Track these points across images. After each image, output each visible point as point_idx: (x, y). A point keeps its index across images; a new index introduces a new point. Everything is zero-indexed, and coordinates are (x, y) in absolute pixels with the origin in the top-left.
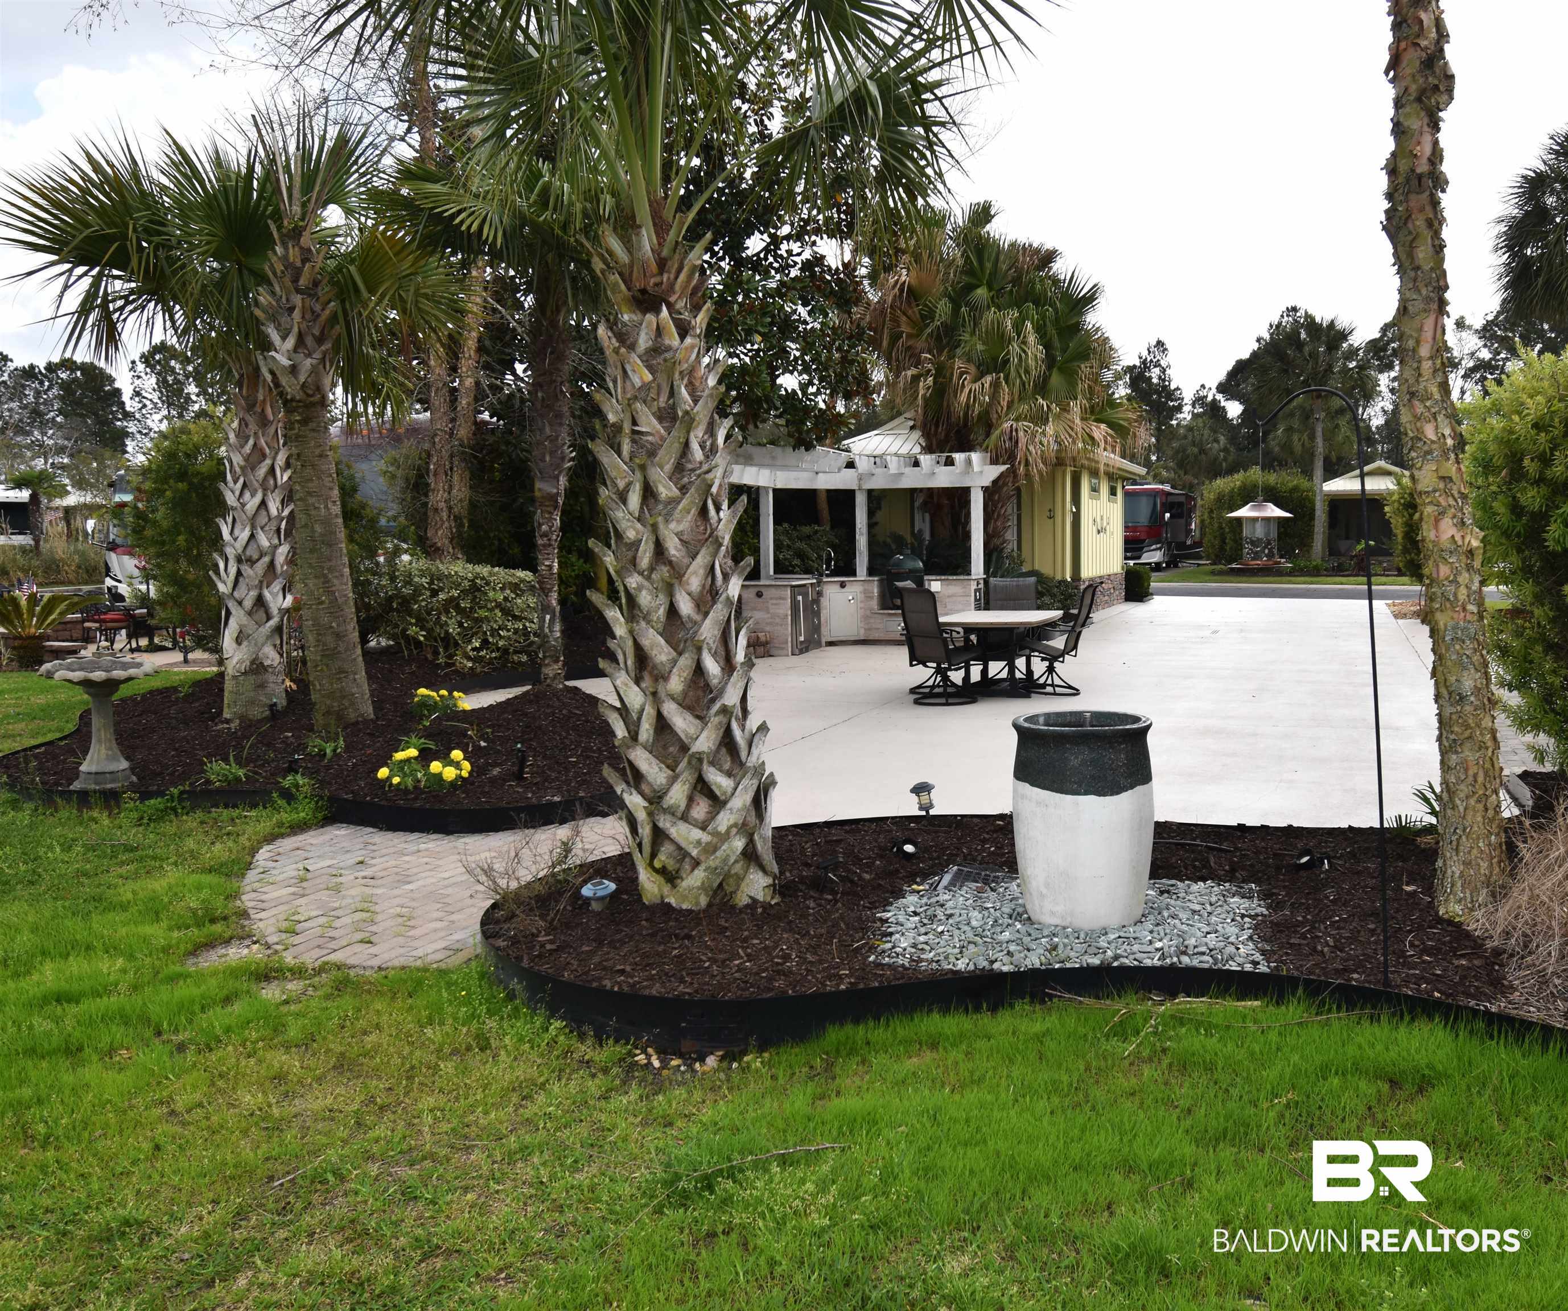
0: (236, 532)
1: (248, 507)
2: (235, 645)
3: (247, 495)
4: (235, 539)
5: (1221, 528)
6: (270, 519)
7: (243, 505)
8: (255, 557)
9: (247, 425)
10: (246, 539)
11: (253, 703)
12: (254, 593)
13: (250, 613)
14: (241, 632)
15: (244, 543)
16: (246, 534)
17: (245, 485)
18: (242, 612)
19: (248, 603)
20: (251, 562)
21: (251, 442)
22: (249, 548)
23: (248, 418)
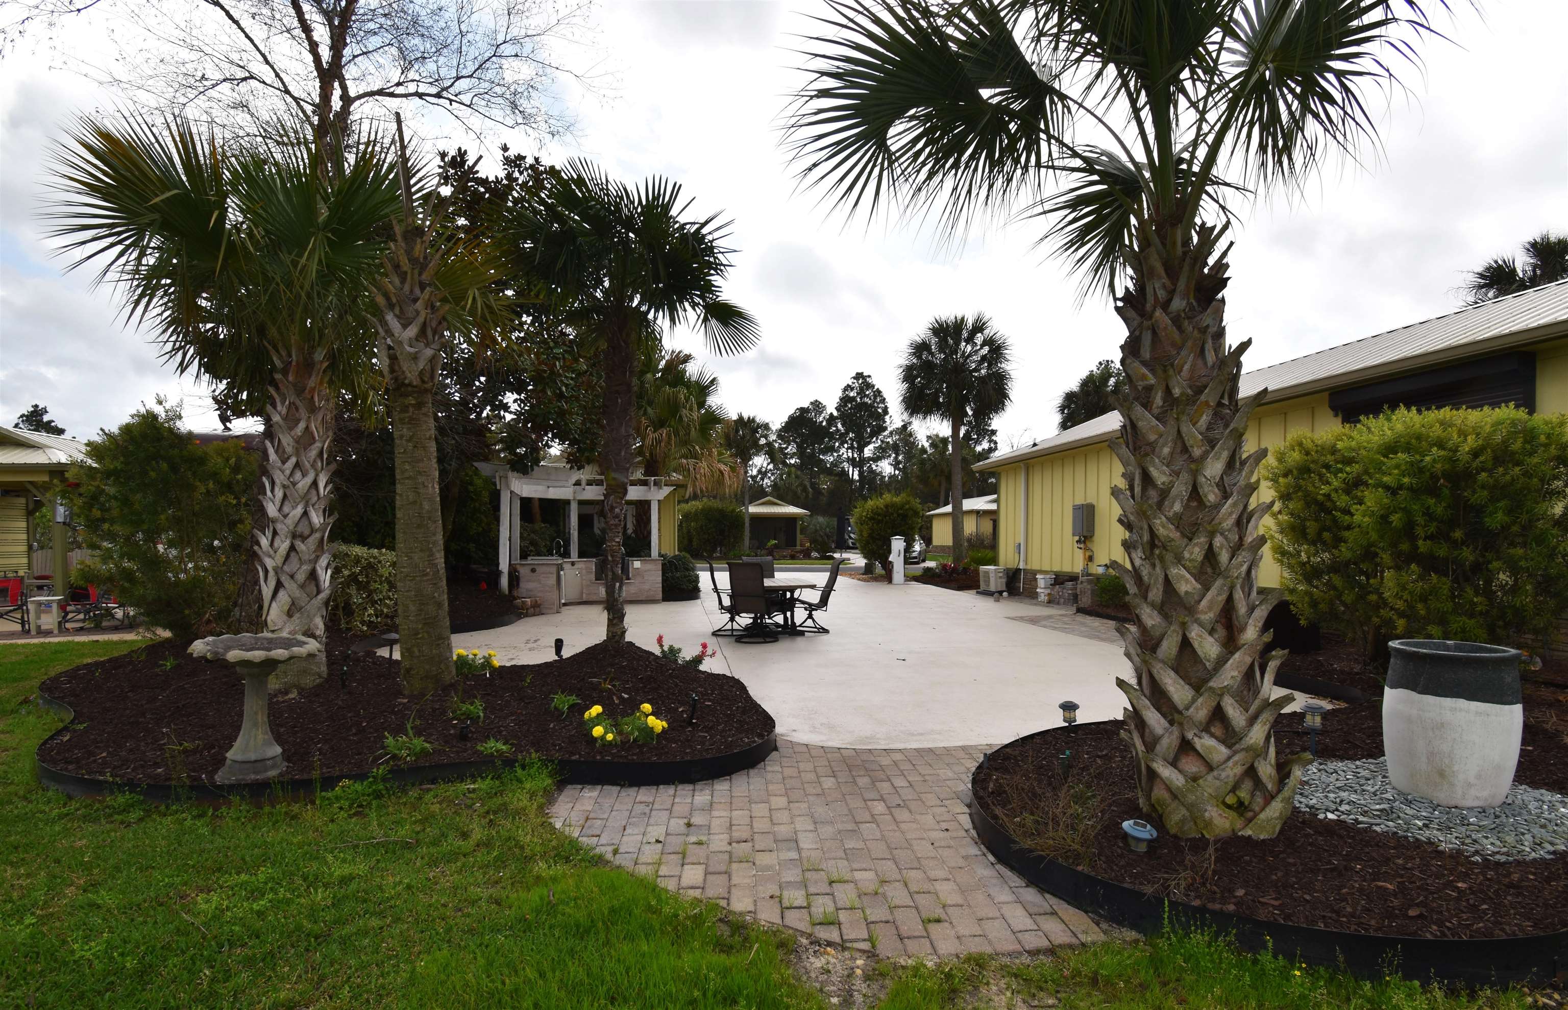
0: (286, 509)
1: (300, 485)
2: (285, 618)
3: (298, 475)
4: (285, 516)
5: (689, 532)
6: (319, 498)
7: (294, 484)
8: (307, 532)
9: (297, 409)
10: (299, 515)
11: (305, 671)
12: (306, 568)
13: (302, 587)
14: (293, 603)
15: (297, 519)
16: (299, 510)
17: (297, 465)
18: (295, 585)
19: (301, 576)
20: (304, 538)
21: (302, 425)
22: (301, 524)
23: (298, 402)
